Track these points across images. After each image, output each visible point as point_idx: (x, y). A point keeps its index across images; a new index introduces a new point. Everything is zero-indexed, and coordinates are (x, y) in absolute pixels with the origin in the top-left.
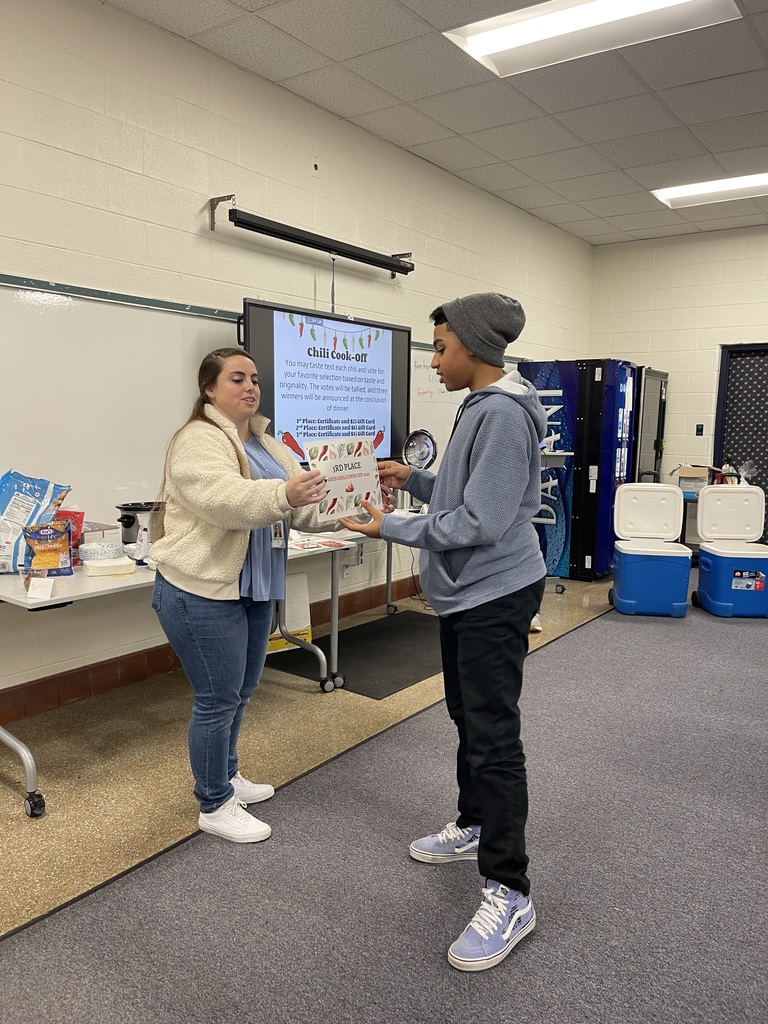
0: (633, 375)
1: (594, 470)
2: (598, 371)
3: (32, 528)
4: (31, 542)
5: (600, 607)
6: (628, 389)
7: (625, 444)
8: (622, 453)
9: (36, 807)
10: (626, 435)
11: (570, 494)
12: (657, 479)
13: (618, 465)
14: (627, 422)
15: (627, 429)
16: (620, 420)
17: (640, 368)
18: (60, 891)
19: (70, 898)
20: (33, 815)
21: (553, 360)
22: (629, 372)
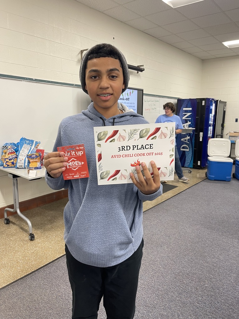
0: (215, 103)
1: (201, 134)
2: (204, 102)
3: (29, 155)
4: (29, 159)
5: (203, 178)
6: (213, 107)
7: (212, 125)
8: (211, 128)
9: (32, 237)
10: (212, 123)
11: (193, 141)
12: (222, 137)
13: (209, 132)
14: (213, 118)
15: (212, 120)
16: (210, 118)
17: (217, 101)
18: (40, 263)
19: (43, 265)
20: (31, 240)
21: (189, 98)
22: (213, 102)
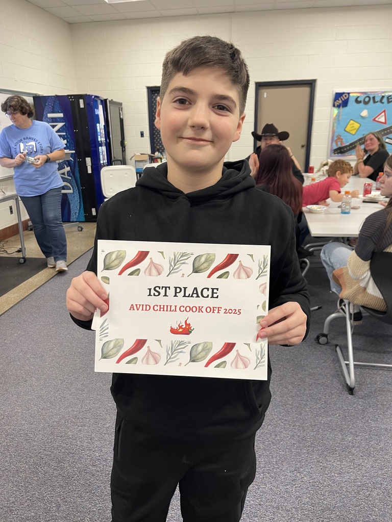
0: (102, 103)
1: (88, 160)
2: (81, 101)
6: (100, 111)
7: (104, 144)
8: (103, 150)
10: (103, 139)
11: (78, 175)
12: (124, 162)
13: (101, 156)
14: (103, 132)
15: (103, 136)
16: (99, 131)
17: (106, 100)
21: (54, 95)
22: (99, 102)
